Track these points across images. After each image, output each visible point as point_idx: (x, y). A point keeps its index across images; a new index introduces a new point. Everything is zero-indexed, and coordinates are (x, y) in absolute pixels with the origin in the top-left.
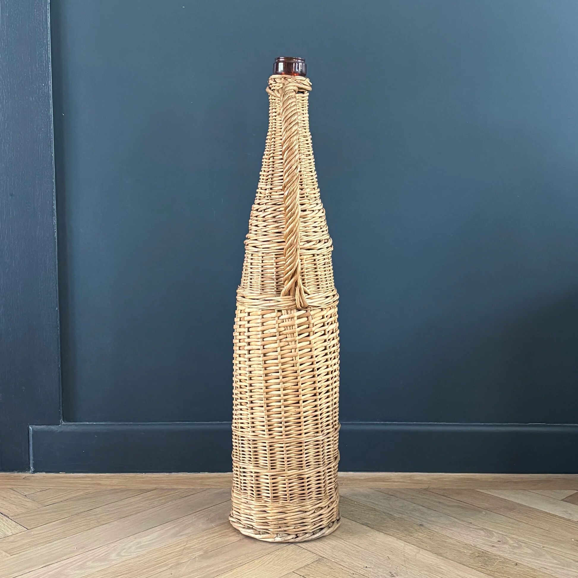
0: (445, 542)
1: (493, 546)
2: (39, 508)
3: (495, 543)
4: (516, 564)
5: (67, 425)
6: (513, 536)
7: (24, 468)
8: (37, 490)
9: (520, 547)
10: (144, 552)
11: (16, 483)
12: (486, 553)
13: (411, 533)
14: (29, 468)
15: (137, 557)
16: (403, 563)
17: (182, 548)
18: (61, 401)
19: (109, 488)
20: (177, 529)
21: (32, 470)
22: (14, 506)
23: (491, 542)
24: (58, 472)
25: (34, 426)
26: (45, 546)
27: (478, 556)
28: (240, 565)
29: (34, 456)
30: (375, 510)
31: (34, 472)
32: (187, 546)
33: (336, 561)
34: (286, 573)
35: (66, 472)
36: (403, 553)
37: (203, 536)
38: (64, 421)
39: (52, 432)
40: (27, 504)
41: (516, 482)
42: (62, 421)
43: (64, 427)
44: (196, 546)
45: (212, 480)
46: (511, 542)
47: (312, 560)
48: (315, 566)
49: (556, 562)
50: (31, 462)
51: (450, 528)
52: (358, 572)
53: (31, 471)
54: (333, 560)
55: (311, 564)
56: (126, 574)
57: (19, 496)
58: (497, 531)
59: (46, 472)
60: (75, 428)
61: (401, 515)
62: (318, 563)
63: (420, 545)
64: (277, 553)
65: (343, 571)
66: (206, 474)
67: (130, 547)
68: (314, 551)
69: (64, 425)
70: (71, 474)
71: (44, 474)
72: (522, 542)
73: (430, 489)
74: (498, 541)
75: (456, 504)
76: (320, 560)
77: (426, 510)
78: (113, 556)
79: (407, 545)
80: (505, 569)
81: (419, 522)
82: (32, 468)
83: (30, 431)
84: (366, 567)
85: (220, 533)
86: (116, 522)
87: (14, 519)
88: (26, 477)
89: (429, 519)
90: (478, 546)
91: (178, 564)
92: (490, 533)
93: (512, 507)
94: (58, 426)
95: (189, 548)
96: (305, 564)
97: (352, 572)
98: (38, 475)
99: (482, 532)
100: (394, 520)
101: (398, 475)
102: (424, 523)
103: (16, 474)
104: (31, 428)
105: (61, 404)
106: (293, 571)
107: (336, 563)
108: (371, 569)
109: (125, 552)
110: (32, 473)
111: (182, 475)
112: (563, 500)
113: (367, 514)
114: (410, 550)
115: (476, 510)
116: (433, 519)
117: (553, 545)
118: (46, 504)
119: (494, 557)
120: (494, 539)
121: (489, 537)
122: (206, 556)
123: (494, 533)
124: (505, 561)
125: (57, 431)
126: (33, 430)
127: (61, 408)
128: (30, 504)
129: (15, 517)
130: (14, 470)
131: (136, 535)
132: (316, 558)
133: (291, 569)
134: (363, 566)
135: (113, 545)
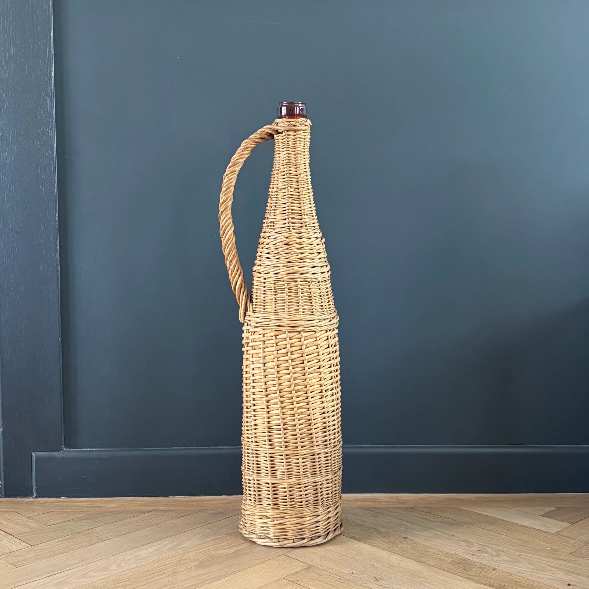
0: (428, 551)
1: (473, 555)
2: (43, 528)
3: (476, 552)
4: (494, 570)
5: (68, 451)
6: (493, 546)
7: (27, 494)
8: (40, 512)
9: (498, 555)
10: (144, 563)
11: (19, 507)
12: (466, 560)
13: (396, 544)
14: (32, 493)
15: (137, 567)
16: (388, 570)
17: (179, 559)
18: (63, 427)
19: (110, 510)
20: (174, 544)
21: (35, 495)
22: (18, 526)
23: (471, 551)
24: (60, 497)
25: (37, 453)
26: (50, 559)
27: (458, 563)
28: (234, 573)
29: (36, 482)
30: (362, 525)
31: (37, 497)
32: (183, 558)
33: (324, 569)
34: (277, 579)
35: (68, 497)
36: (388, 562)
37: (199, 549)
38: (65, 447)
39: (54, 458)
40: (31, 524)
41: (497, 501)
42: (64, 448)
43: (66, 453)
44: (193, 557)
45: (208, 502)
46: (490, 550)
47: (301, 568)
48: (304, 573)
49: (532, 567)
50: (34, 487)
51: (433, 540)
52: (345, 577)
53: (33, 497)
54: (321, 568)
55: (301, 572)
56: (127, 581)
57: (23, 517)
58: (476, 542)
59: (49, 497)
60: (77, 454)
61: (386, 529)
62: (307, 570)
63: (404, 554)
64: (268, 562)
65: (330, 577)
66: (202, 497)
67: (130, 559)
68: (303, 561)
69: (66, 451)
70: (73, 499)
71: (46, 499)
72: (501, 551)
73: (415, 507)
74: (478, 550)
75: (440, 520)
76: (309, 568)
77: (410, 525)
78: (113, 567)
79: (391, 554)
80: (484, 574)
81: (404, 535)
82: (34, 493)
83: (33, 458)
84: (352, 573)
85: (215, 546)
86: (116, 539)
87: (18, 537)
88: (29, 502)
89: (413, 532)
90: (460, 555)
91: (175, 573)
92: (470, 544)
93: (492, 522)
94: (59, 452)
95: (186, 559)
96: (294, 571)
97: (339, 577)
98: (41, 500)
99: (464, 544)
100: (380, 534)
101: (385, 496)
102: (408, 536)
103: (19, 499)
104: (34, 454)
105: (63, 431)
106: (283, 577)
107: (324, 570)
108: (357, 575)
109: (125, 564)
110: (35, 499)
111: (178, 498)
112: (542, 516)
113: (355, 529)
114: (395, 559)
115: (458, 524)
116: (418, 533)
117: (530, 553)
118: (49, 524)
119: (473, 564)
120: (475, 549)
121: (470, 547)
122: (201, 565)
123: (474, 543)
124: (483, 567)
125: (59, 457)
126: (36, 456)
127: (63, 435)
128: (33, 524)
129: (20, 536)
130: (18, 496)
131: (135, 549)
132: (305, 566)
133: (282, 575)
134: (349, 573)
135: (114, 557)
